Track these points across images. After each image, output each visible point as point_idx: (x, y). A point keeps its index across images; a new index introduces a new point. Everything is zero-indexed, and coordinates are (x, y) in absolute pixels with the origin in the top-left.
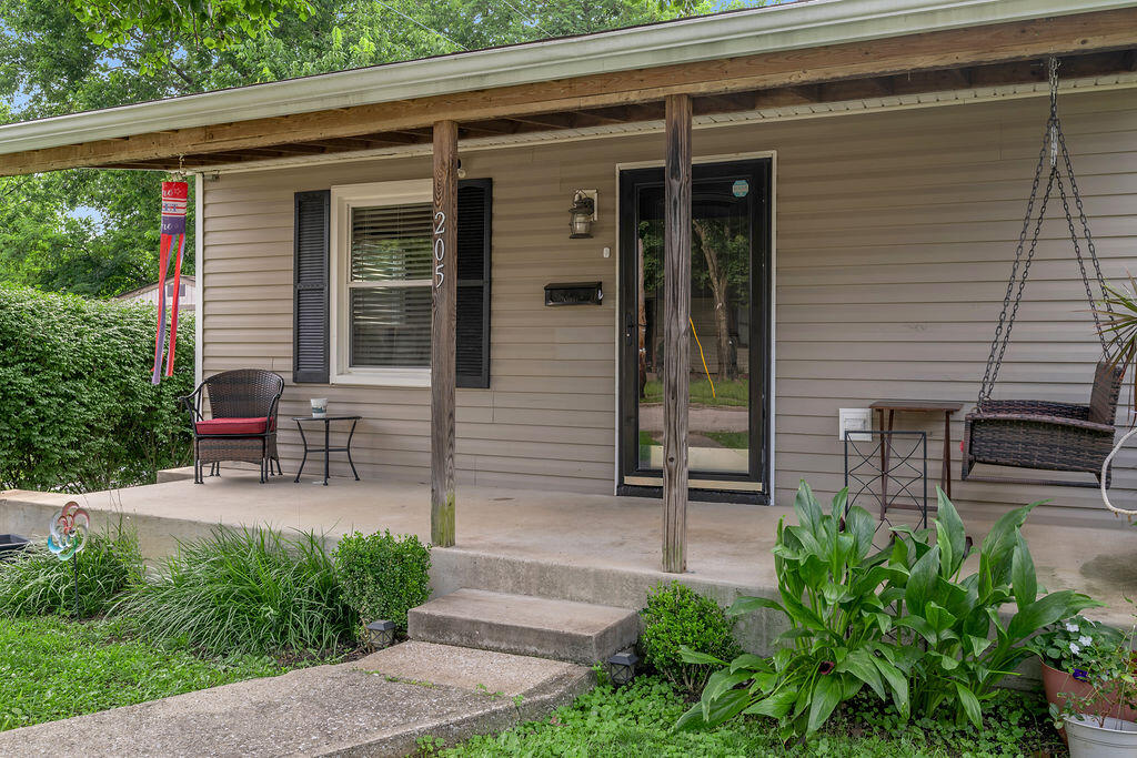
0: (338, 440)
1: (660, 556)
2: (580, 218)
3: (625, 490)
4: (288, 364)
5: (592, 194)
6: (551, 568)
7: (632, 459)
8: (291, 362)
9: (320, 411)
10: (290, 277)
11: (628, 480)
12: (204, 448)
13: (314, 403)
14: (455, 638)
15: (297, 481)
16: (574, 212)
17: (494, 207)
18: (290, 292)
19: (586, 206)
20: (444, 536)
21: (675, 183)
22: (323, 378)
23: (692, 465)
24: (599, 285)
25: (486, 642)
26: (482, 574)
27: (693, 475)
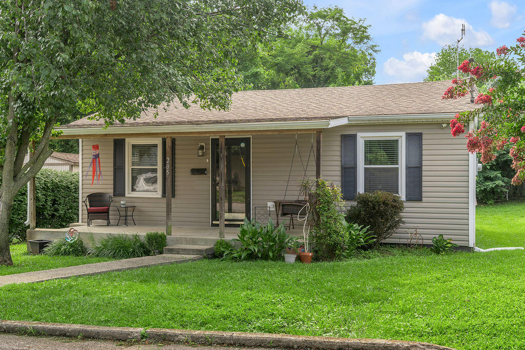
0: (129, 213)
1: (219, 235)
2: (200, 151)
3: (213, 225)
4: (112, 191)
5: (204, 144)
6: (195, 239)
7: (215, 216)
8: (112, 190)
9: (124, 205)
10: (112, 165)
11: (214, 222)
12: (90, 216)
13: (122, 202)
14: (175, 252)
15: (117, 225)
16: (199, 149)
17: (176, 147)
18: (112, 169)
19: (202, 148)
20: (169, 233)
21: (221, 155)
22: (124, 195)
23: (226, 218)
24: (206, 169)
25: (182, 253)
26: (179, 241)
27: (226, 220)
